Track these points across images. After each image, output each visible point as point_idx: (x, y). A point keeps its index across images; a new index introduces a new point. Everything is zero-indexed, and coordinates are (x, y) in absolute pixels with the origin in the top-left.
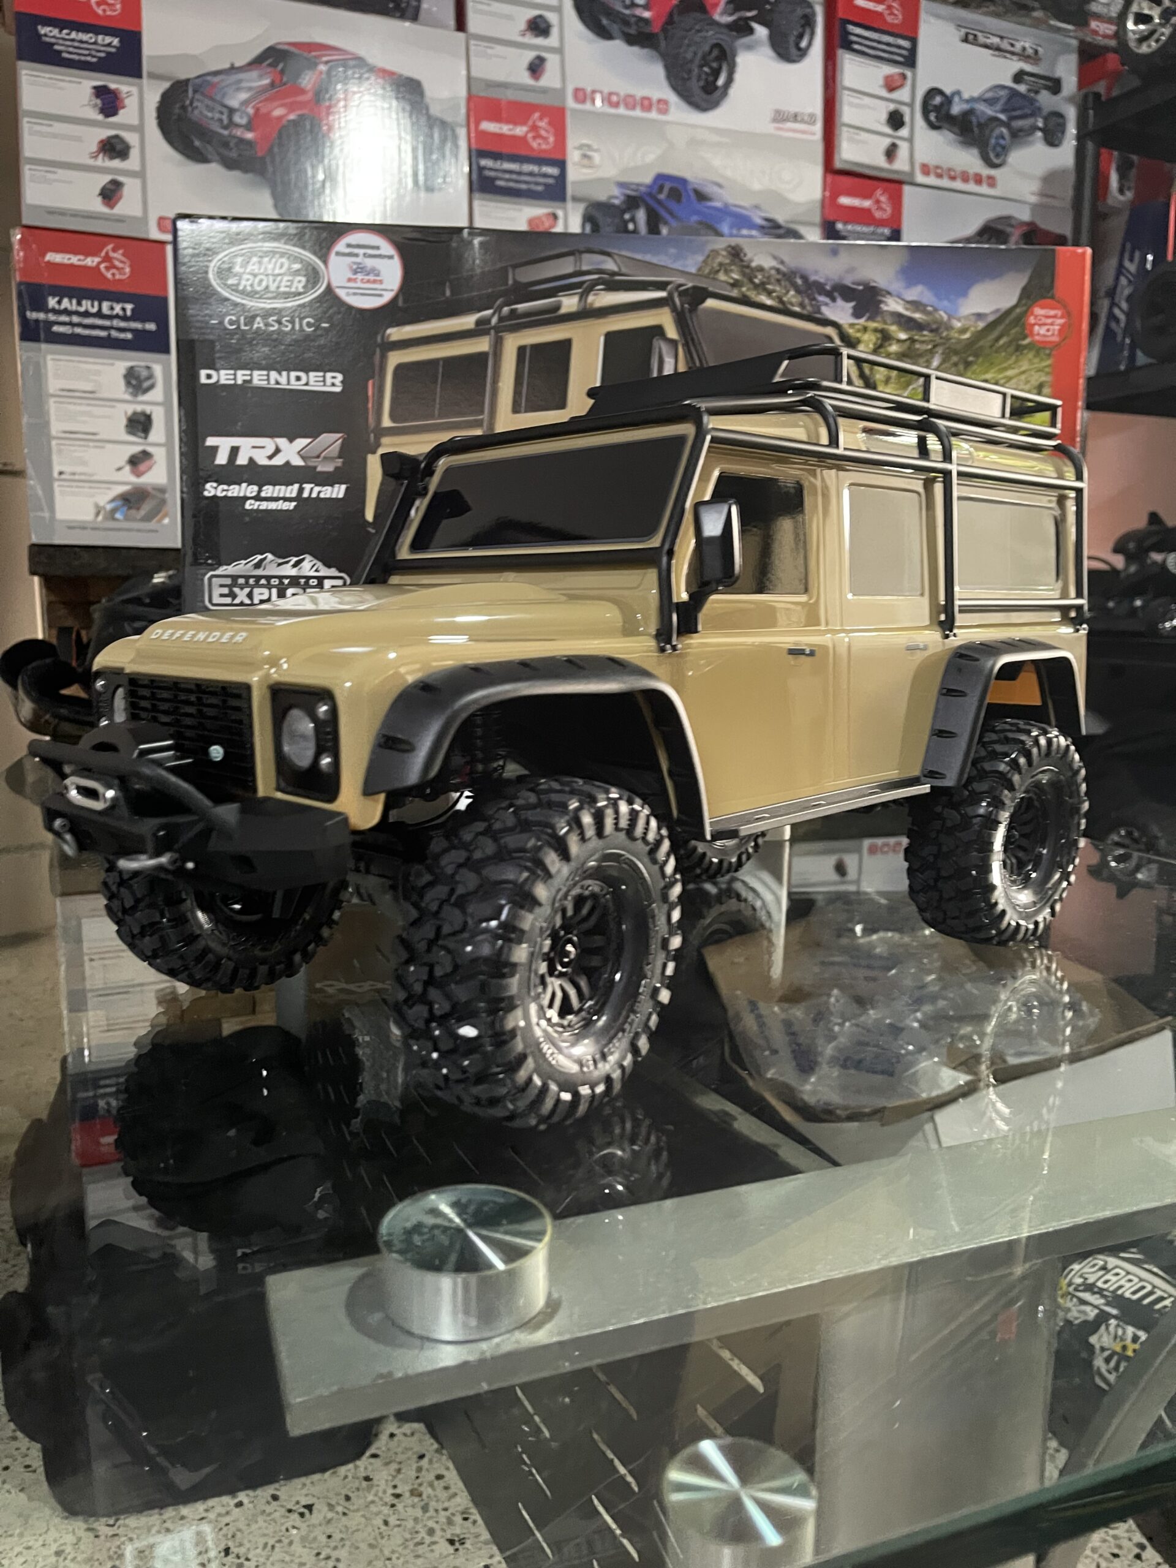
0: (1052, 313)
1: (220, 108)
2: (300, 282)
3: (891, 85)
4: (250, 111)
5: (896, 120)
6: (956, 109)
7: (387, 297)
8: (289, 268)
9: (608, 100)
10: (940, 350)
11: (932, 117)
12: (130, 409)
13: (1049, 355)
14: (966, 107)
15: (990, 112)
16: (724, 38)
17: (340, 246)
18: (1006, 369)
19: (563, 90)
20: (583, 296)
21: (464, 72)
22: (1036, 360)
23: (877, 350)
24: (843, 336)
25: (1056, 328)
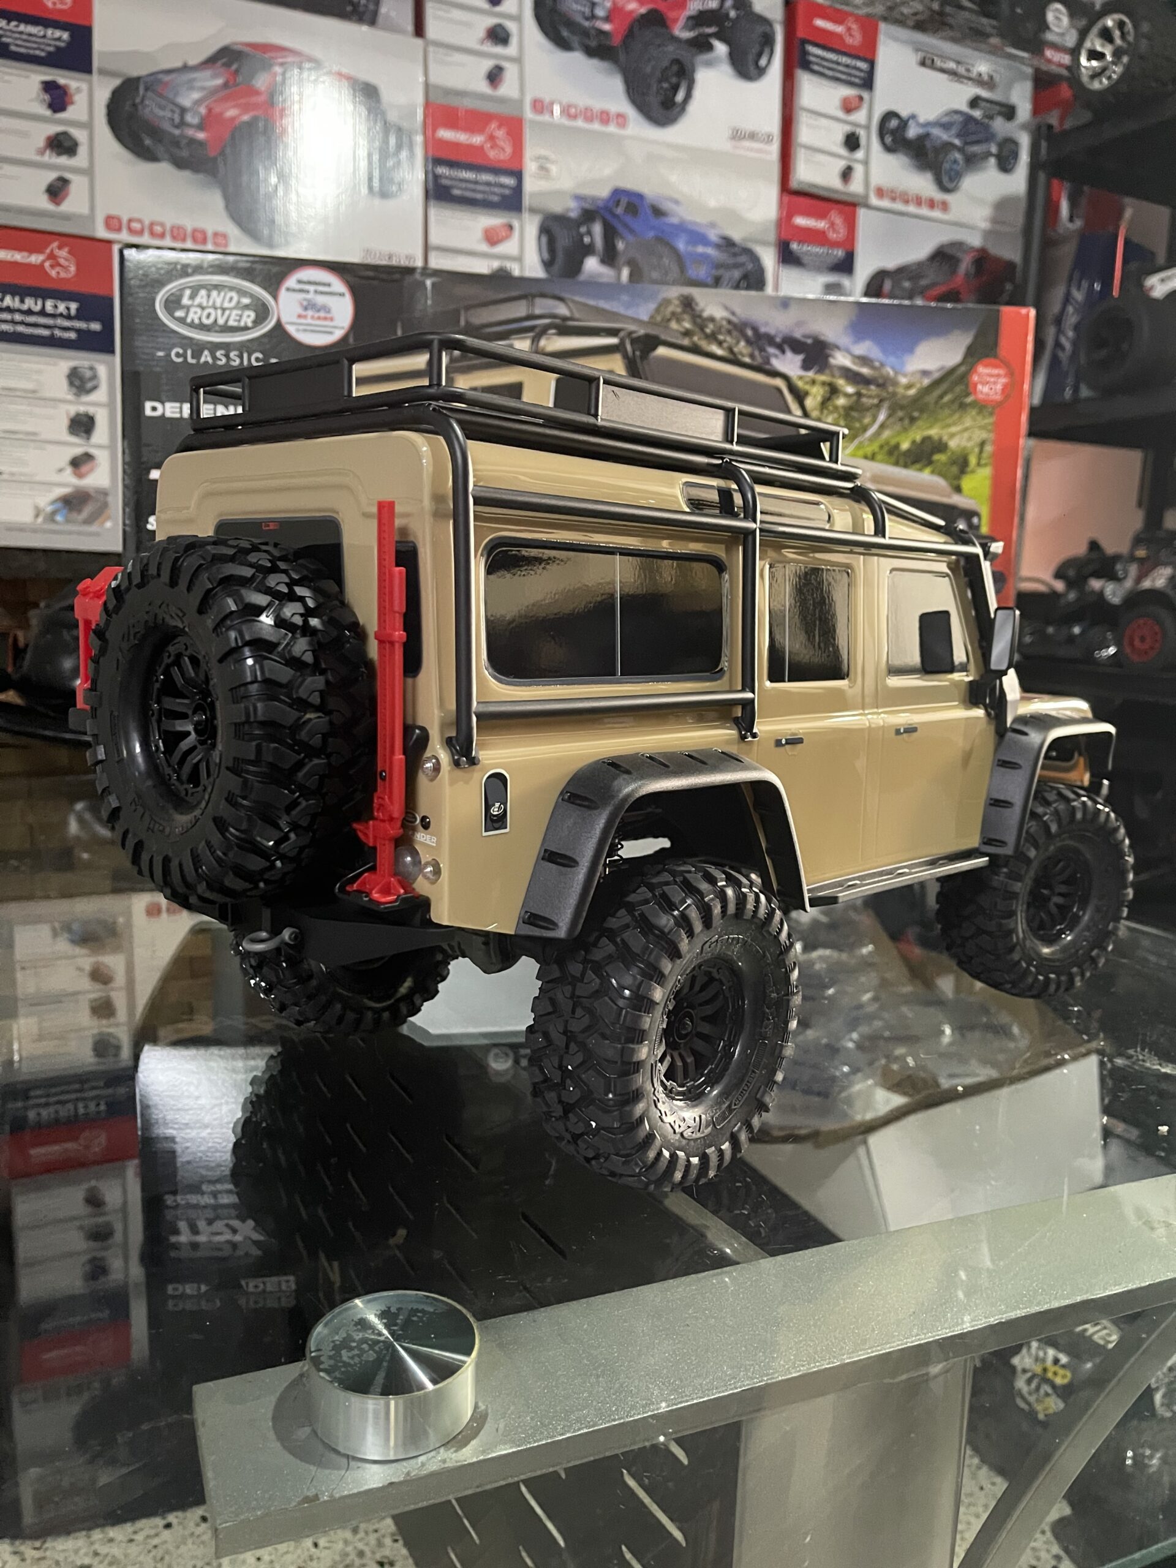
0: (996, 371)
1: (171, 106)
2: (249, 317)
3: (848, 107)
4: (203, 110)
5: (852, 142)
6: (912, 132)
7: (338, 334)
8: (239, 302)
9: (566, 111)
10: (886, 405)
11: (888, 139)
12: (73, 410)
13: (991, 414)
14: (921, 131)
15: (945, 136)
16: (683, 54)
17: (291, 282)
18: (949, 426)
19: (521, 102)
20: (535, 340)
21: (421, 79)
22: (979, 418)
23: (825, 403)
24: (792, 388)
25: (999, 387)
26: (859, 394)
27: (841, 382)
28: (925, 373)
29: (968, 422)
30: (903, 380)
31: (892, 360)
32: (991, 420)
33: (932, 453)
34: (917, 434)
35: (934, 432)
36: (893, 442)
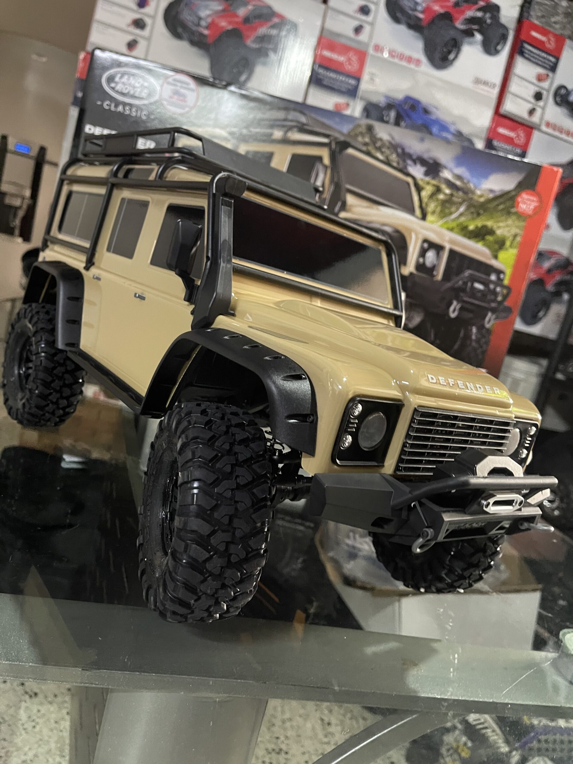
0: (532, 198)
1: (194, 15)
3: (540, 78)
4: (209, 20)
5: (538, 96)
6: (572, 98)
8: (142, 85)
9: (391, 53)
10: (466, 203)
11: (558, 99)
13: (524, 221)
16: (458, 36)
17: (170, 79)
18: (498, 222)
19: (368, 44)
20: (286, 132)
22: (517, 221)
23: (432, 196)
24: (416, 185)
25: (532, 207)
26: (452, 195)
27: (443, 187)
28: (491, 191)
29: (510, 222)
30: (478, 192)
31: (475, 180)
32: (523, 224)
33: (485, 235)
34: (479, 223)
35: (489, 224)
36: (465, 224)
